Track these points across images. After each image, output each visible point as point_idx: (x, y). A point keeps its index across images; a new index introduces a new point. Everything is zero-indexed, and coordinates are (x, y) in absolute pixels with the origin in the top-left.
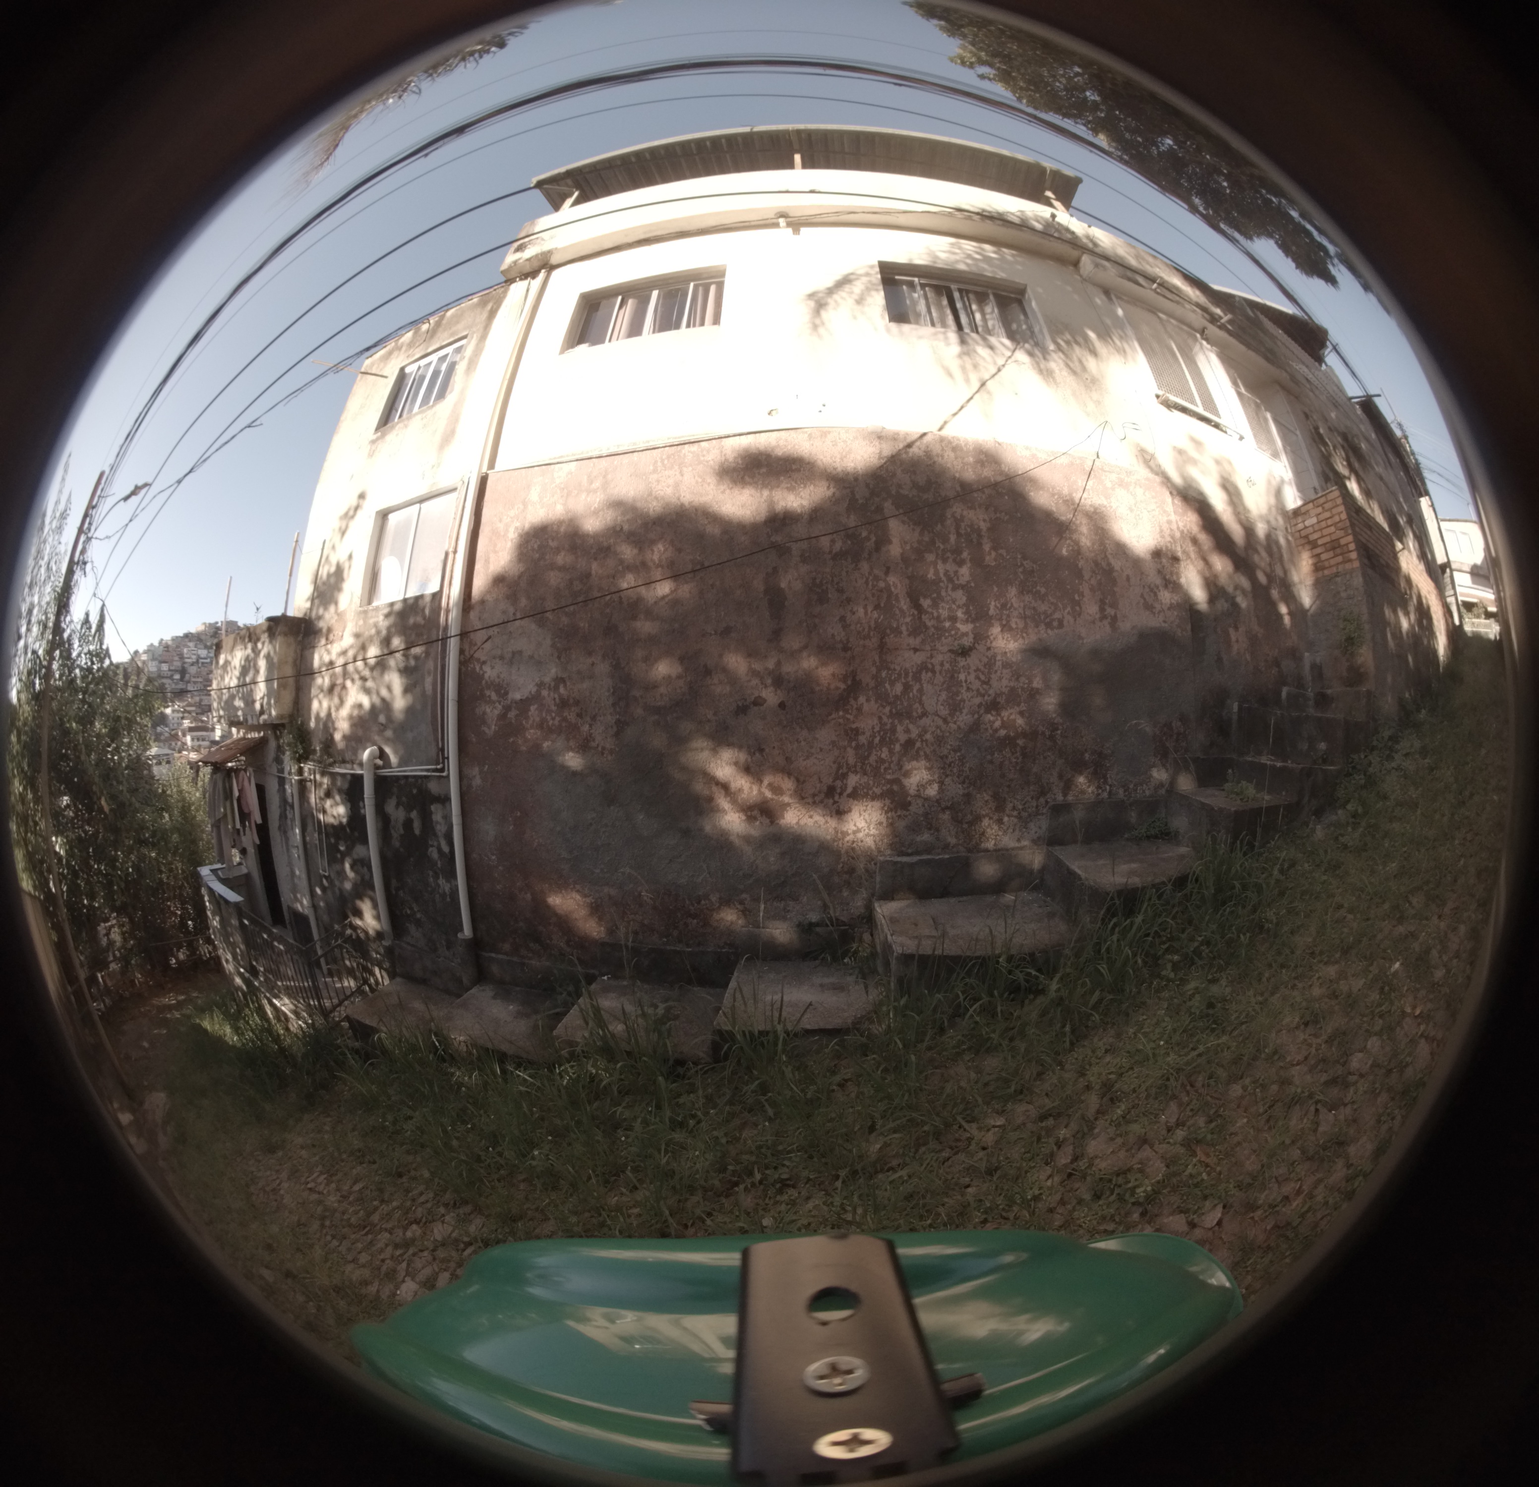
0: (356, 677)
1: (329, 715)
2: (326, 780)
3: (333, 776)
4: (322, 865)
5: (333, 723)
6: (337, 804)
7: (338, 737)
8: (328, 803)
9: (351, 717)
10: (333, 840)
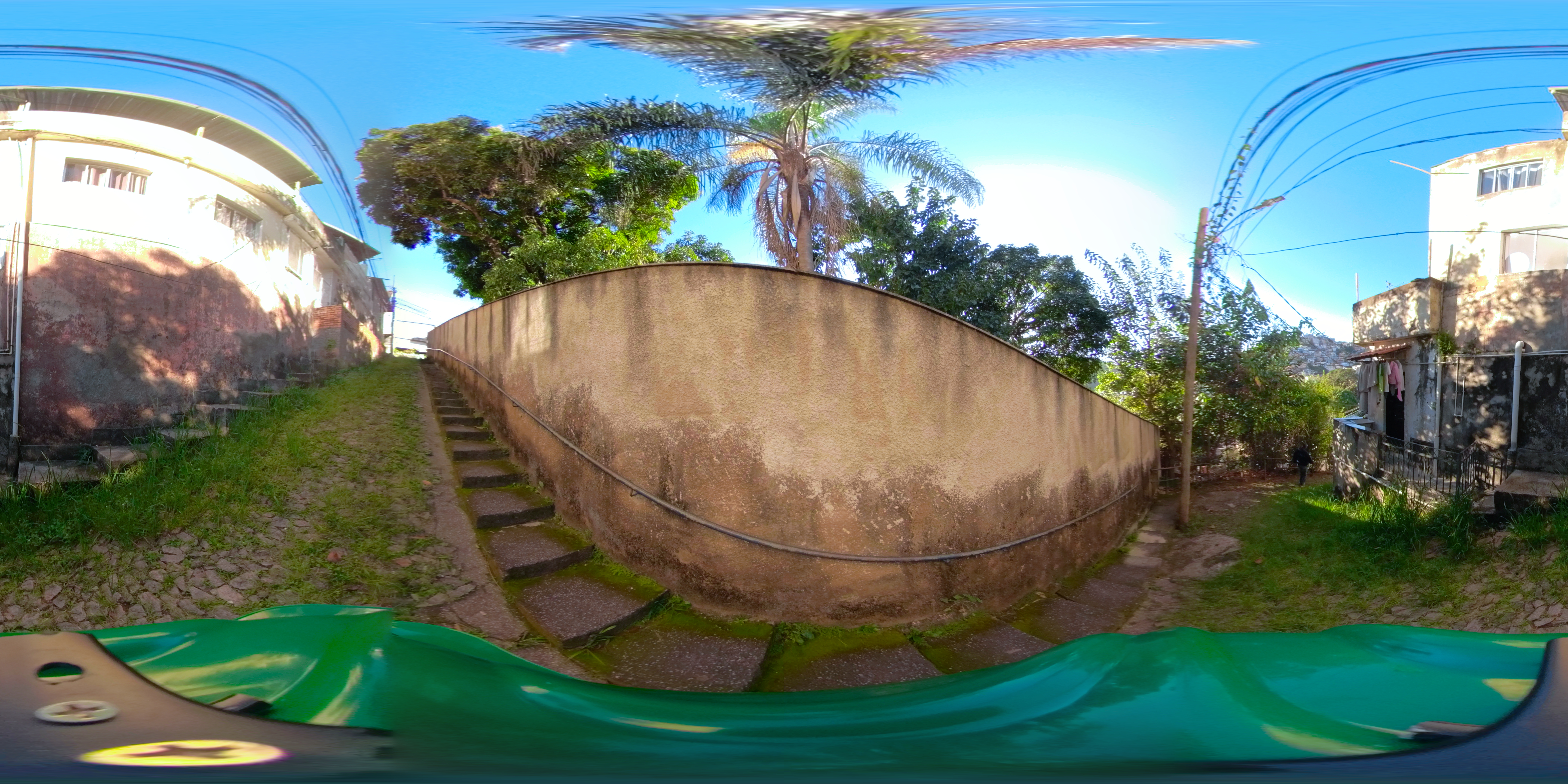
0: (1501, 307)
1: (1475, 327)
2: (1470, 363)
3: (1477, 359)
4: (1456, 411)
5: (1478, 332)
6: (1480, 375)
7: (1482, 339)
8: (1470, 376)
9: (1496, 328)
10: (1471, 396)
